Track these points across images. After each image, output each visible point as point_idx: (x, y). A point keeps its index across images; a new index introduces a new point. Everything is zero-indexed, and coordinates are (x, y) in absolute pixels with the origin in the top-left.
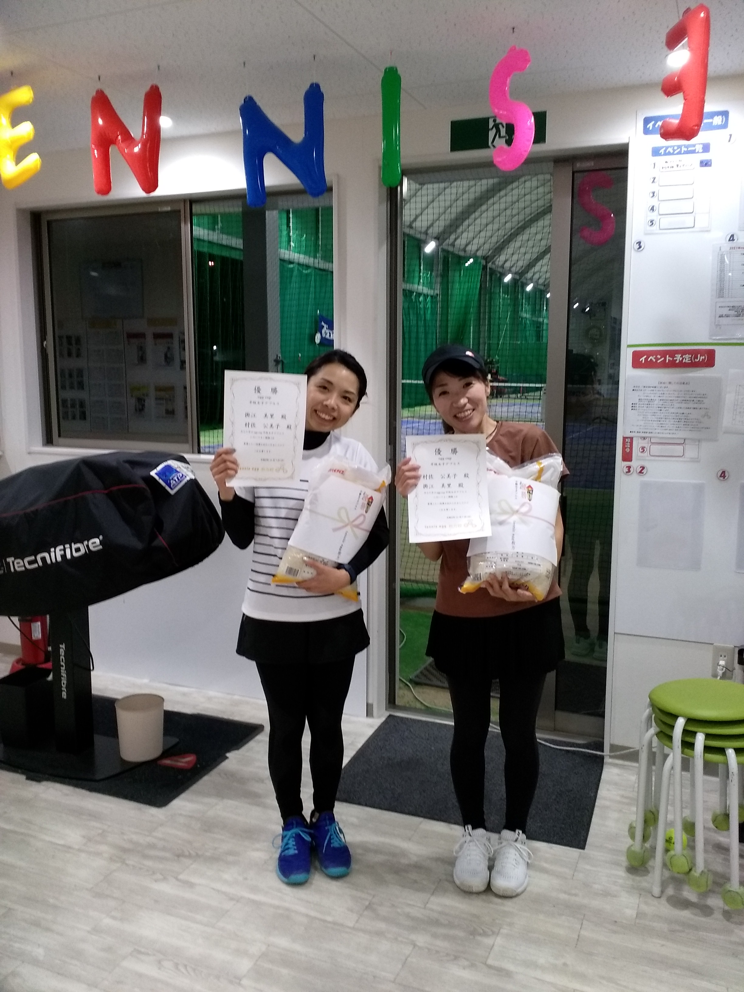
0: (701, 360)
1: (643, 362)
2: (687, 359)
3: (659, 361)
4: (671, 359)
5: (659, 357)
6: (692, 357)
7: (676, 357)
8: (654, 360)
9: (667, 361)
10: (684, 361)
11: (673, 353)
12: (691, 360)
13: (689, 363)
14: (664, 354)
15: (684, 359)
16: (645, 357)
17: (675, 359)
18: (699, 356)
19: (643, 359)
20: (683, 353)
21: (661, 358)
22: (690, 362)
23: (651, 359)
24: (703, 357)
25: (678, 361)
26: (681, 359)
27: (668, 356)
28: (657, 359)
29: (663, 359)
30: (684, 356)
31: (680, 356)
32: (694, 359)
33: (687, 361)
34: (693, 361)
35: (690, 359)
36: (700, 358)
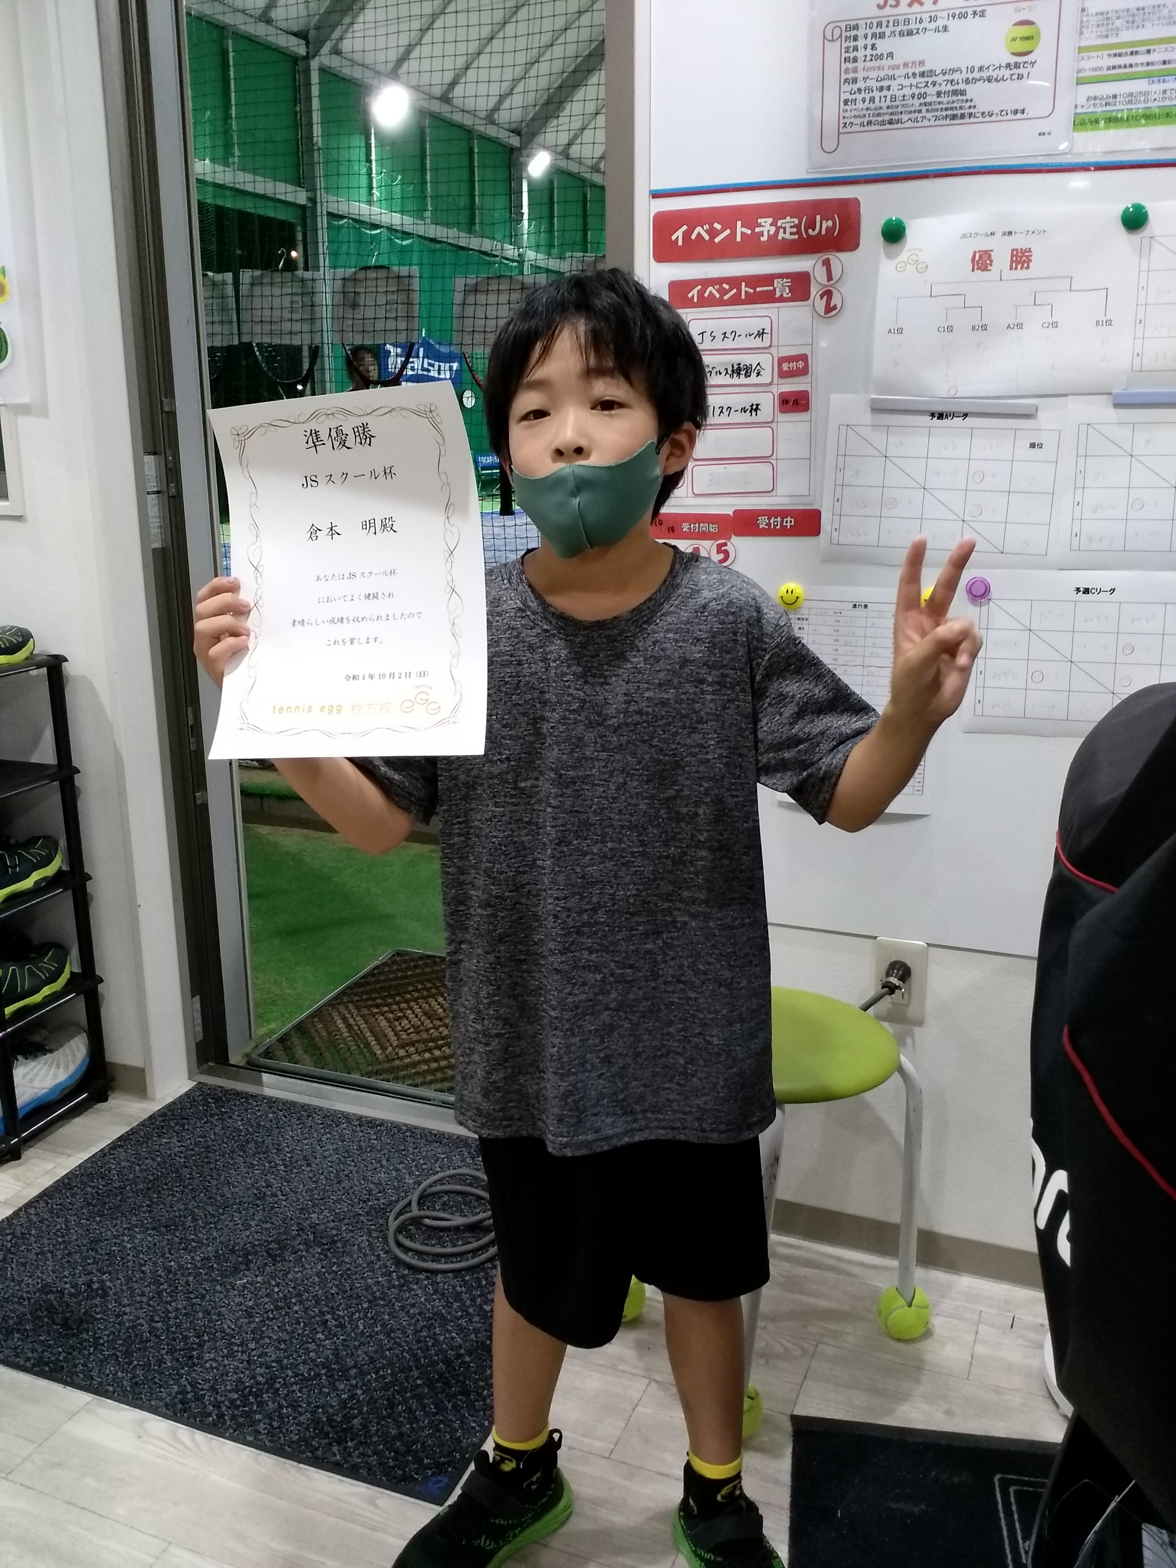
0: (823, 232)
1: (680, 243)
2: (788, 230)
3: (717, 240)
4: (749, 232)
5: (717, 226)
6: (800, 223)
7: (760, 225)
8: (707, 237)
9: (739, 239)
10: (781, 236)
11: (750, 215)
12: (799, 232)
13: (794, 240)
14: (729, 216)
15: (781, 230)
16: (685, 227)
17: (757, 230)
18: (818, 218)
19: (679, 234)
20: (777, 211)
21: (723, 230)
22: (796, 237)
23: (699, 234)
24: (830, 223)
25: (764, 238)
26: (773, 230)
27: (739, 223)
28: (713, 233)
29: (728, 232)
30: (780, 223)
31: (770, 220)
32: (807, 232)
33: (788, 236)
34: (805, 236)
35: (795, 230)
36: (823, 226)
